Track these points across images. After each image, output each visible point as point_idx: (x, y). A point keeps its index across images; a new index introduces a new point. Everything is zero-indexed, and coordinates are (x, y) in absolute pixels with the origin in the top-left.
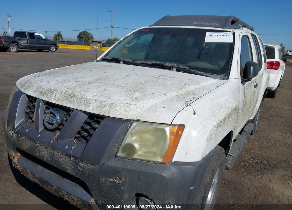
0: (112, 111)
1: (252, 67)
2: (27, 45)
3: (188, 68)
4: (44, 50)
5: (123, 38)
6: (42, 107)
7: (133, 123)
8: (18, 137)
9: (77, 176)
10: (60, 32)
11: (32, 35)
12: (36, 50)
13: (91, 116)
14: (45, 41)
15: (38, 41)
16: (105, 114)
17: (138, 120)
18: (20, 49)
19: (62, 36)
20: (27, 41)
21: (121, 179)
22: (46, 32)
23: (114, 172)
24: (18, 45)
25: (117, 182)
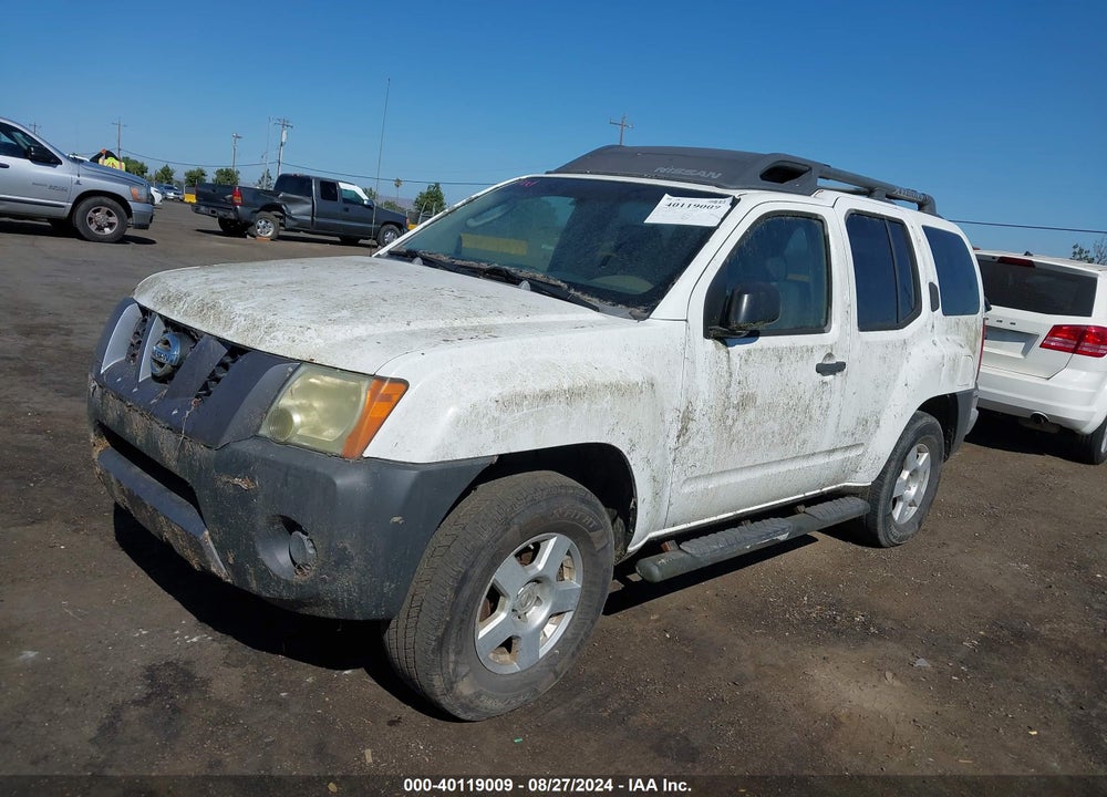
0: (267, 338)
1: (746, 297)
2: (309, 218)
3: (565, 286)
4: (361, 241)
5: (464, 201)
6: (157, 328)
7: (299, 366)
8: (103, 395)
9: (182, 476)
10: (437, 185)
11: (329, 189)
12: (338, 239)
13: (236, 351)
14: (369, 210)
15: (347, 210)
16: (252, 345)
17: (311, 362)
18: (286, 230)
19: (445, 201)
20: (311, 206)
21: (253, 480)
22: (398, 183)
23: (241, 466)
24: (284, 216)
25: (245, 486)
